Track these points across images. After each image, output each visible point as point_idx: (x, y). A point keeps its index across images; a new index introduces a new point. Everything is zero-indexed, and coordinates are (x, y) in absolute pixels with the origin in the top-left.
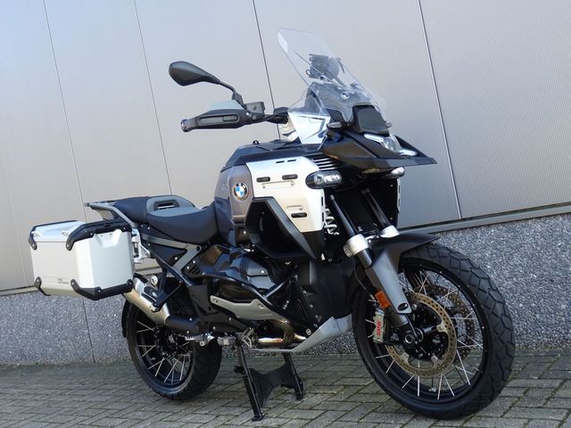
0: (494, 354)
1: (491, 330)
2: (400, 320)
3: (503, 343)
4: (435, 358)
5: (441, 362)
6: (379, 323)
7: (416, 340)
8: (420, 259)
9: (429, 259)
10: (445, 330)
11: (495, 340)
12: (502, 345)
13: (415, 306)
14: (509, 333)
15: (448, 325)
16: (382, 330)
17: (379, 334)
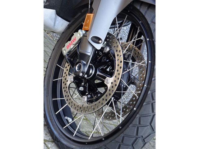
0: (122, 135)
1: (138, 116)
2: (86, 48)
3: (137, 134)
4: (85, 98)
5: (86, 105)
6: (75, 39)
7: (83, 73)
8: (144, 17)
9: (149, 22)
10: (109, 85)
11: (134, 126)
12: (135, 134)
13: (108, 49)
14: (150, 131)
15: (114, 83)
16: (72, 46)
17: (68, 47)
